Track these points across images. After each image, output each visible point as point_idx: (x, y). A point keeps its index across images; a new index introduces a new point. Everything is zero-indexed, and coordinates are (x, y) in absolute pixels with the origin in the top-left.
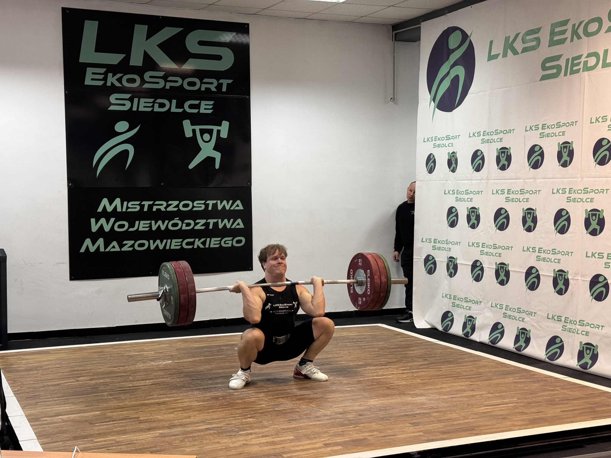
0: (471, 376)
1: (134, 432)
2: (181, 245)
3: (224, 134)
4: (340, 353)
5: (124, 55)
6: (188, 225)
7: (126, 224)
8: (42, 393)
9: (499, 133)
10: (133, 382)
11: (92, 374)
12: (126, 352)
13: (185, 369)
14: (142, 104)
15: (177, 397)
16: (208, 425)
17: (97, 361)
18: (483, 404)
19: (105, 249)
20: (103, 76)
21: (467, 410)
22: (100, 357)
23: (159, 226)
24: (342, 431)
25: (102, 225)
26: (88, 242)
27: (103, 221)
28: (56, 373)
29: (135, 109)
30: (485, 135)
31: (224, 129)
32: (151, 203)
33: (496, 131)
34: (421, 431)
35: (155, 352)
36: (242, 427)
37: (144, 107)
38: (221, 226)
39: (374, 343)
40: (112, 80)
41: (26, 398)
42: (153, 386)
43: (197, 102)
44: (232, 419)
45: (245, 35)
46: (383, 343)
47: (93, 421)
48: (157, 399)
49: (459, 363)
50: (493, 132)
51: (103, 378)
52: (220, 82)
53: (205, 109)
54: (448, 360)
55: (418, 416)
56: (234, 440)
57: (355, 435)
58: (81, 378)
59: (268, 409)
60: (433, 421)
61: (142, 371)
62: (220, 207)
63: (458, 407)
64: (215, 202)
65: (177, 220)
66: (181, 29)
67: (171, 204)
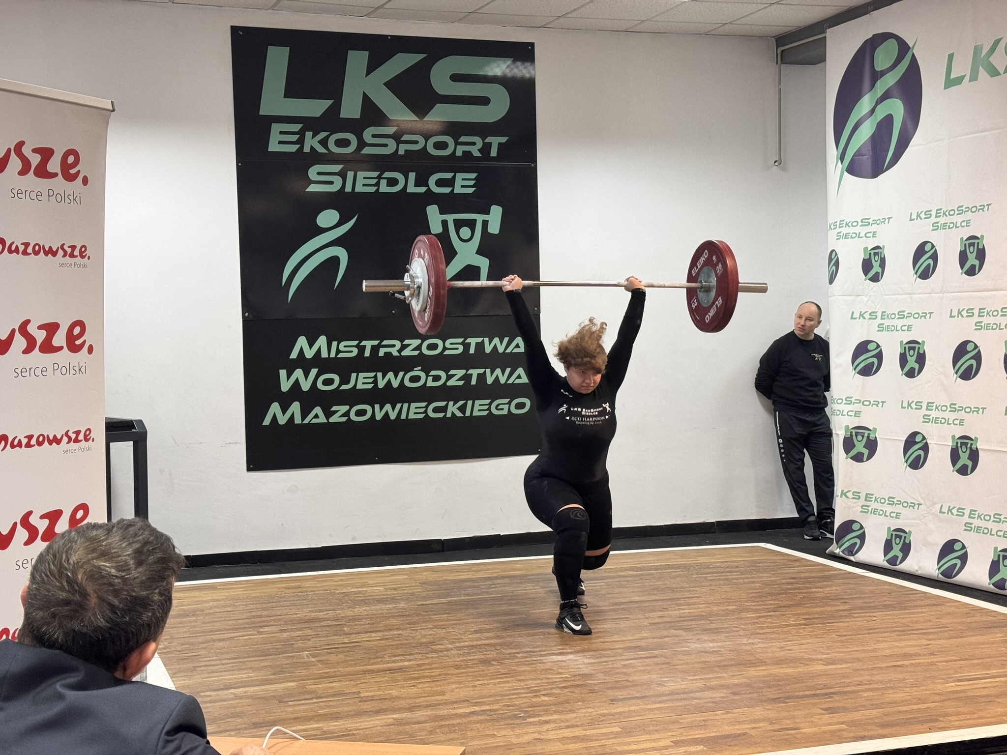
0: (927, 631)
1: (352, 716)
2: (425, 412)
3: (494, 228)
4: (694, 590)
5: (330, 102)
6: (437, 378)
7: (336, 378)
8: (203, 652)
9: (966, 211)
10: (349, 636)
11: (283, 623)
12: (338, 588)
13: (435, 615)
14: (360, 181)
15: (421, 660)
16: (476, 706)
17: (290, 601)
18: (952, 677)
19: (302, 421)
20: (297, 136)
21: (925, 688)
22: (297, 595)
23: (389, 381)
24: (703, 720)
25: (297, 381)
26: (275, 408)
27: (298, 373)
28: (225, 620)
29: (348, 189)
30: (940, 216)
31: (495, 218)
32: (376, 343)
33: (959, 209)
34: (842, 723)
35: (386, 587)
36: (531, 711)
37: (364, 185)
38: (490, 380)
39: (753, 575)
40: (311, 142)
41: (177, 660)
42: (382, 641)
43: (449, 175)
44: (515, 696)
45: (528, 64)
46: (769, 575)
47: (284, 698)
48: (388, 663)
49: (905, 608)
50: (954, 210)
51: (301, 629)
52: (486, 141)
53: (462, 186)
54: (885, 603)
55: (836, 698)
56: (518, 731)
57: (727, 727)
58: (266, 629)
59: (574, 680)
60: (864, 706)
61: (364, 618)
62: (488, 349)
63: (906, 683)
64: (479, 340)
65: (417, 372)
66: (423, 56)
67: (408, 345)
